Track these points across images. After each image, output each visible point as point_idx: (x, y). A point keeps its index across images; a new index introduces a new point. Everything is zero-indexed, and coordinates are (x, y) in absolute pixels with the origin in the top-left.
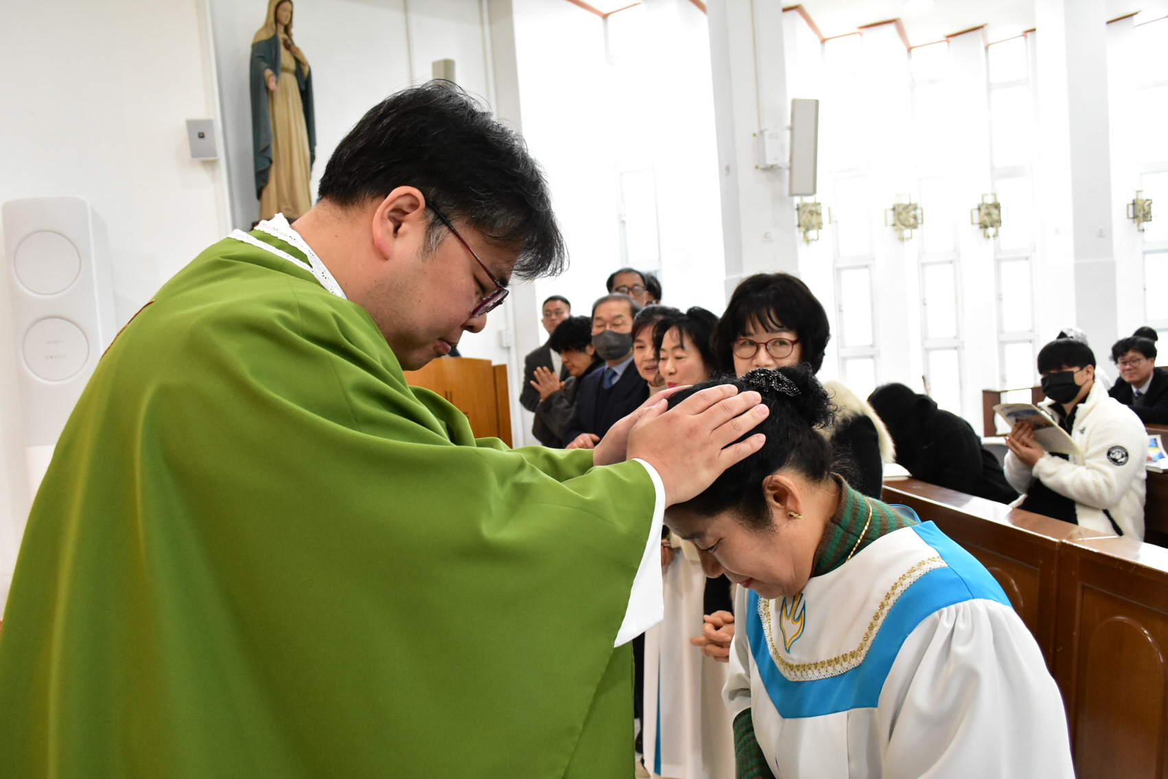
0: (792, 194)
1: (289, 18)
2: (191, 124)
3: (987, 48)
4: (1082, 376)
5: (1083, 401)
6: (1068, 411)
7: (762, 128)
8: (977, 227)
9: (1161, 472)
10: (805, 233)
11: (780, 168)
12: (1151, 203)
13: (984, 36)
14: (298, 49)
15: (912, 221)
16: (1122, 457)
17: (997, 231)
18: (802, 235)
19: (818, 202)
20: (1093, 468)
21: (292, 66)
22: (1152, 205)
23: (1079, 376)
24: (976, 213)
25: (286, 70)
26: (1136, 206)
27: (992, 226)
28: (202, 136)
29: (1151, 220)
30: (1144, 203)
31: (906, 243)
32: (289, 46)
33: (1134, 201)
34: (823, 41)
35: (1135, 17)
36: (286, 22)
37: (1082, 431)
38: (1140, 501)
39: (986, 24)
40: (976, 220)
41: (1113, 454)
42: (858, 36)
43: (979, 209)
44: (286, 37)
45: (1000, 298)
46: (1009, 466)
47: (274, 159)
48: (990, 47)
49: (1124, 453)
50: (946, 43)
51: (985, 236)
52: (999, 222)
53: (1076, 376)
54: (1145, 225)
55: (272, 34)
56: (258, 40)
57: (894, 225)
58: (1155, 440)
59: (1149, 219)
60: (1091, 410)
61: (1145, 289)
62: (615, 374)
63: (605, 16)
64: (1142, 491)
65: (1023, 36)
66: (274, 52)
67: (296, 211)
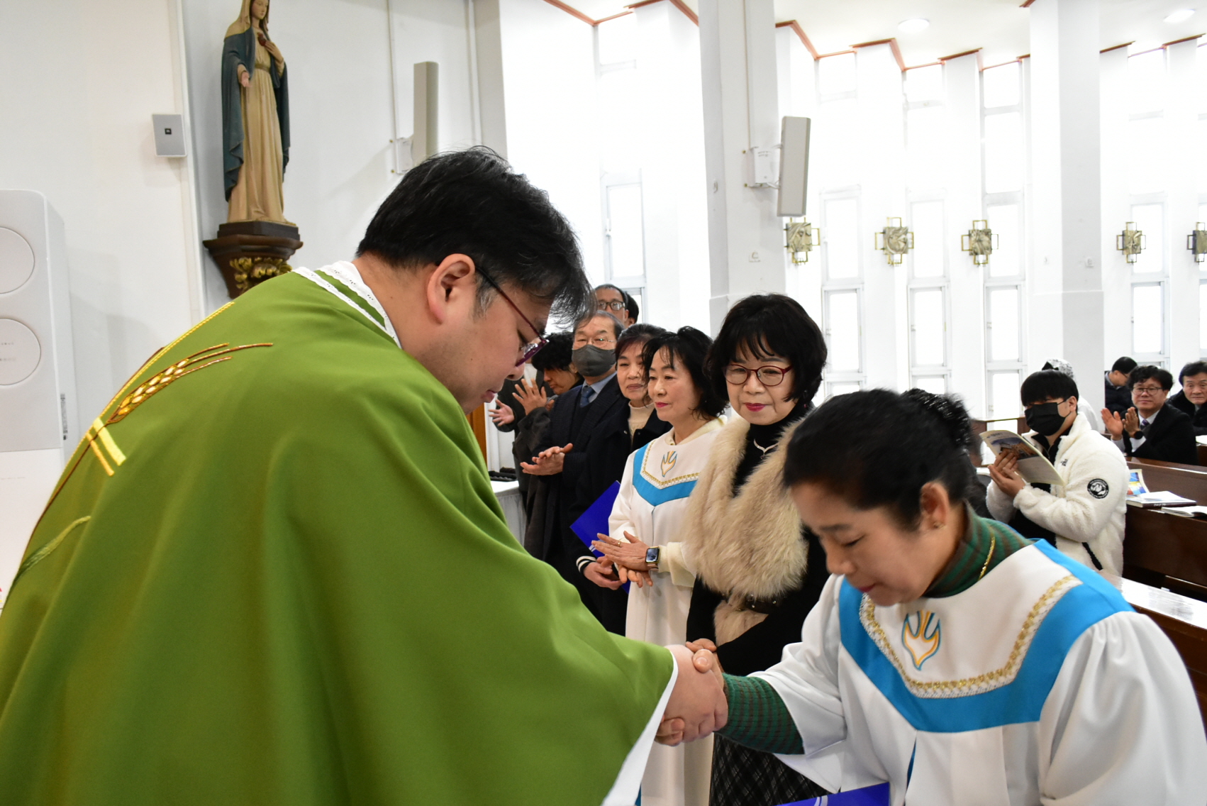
0: (781, 215)
1: (265, 13)
2: (157, 119)
3: (981, 72)
4: (1066, 408)
5: (1066, 432)
6: (1051, 444)
7: (752, 146)
8: (968, 252)
9: (1142, 506)
10: (793, 254)
11: (770, 187)
12: (1141, 235)
13: (979, 61)
14: (273, 45)
15: (902, 245)
16: (1103, 490)
17: (987, 259)
18: (791, 255)
19: (808, 222)
20: (1073, 500)
21: (267, 62)
22: (1142, 237)
23: (1063, 408)
24: (966, 238)
25: (260, 66)
26: (1125, 237)
27: (982, 253)
28: (168, 132)
29: (1140, 253)
30: (1134, 235)
31: (897, 268)
32: (264, 41)
33: (1123, 232)
34: (817, 59)
35: (1129, 46)
36: (262, 17)
37: (1064, 463)
38: (1120, 536)
39: (981, 48)
40: (967, 247)
41: (1094, 486)
42: (853, 54)
43: (970, 235)
44: (261, 32)
45: (988, 326)
46: (991, 497)
47: (245, 160)
48: (985, 71)
49: (1104, 486)
50: (940, 65)
51: (975, 263)
52: (991, 249)
53: (1059, 406)
54: (1133, 257)
55: (246, 29)
56: (231, 34)
57: (883, 249)
58: (1137, 474)
59: (1138, 251)
60: (1074, 442)
61: (1133, 322)
62: (593, 392)
63: (595, 24)
64: (1122, 525)
65: (1018, 61)
66: (248, 48)
67: (267, 214)
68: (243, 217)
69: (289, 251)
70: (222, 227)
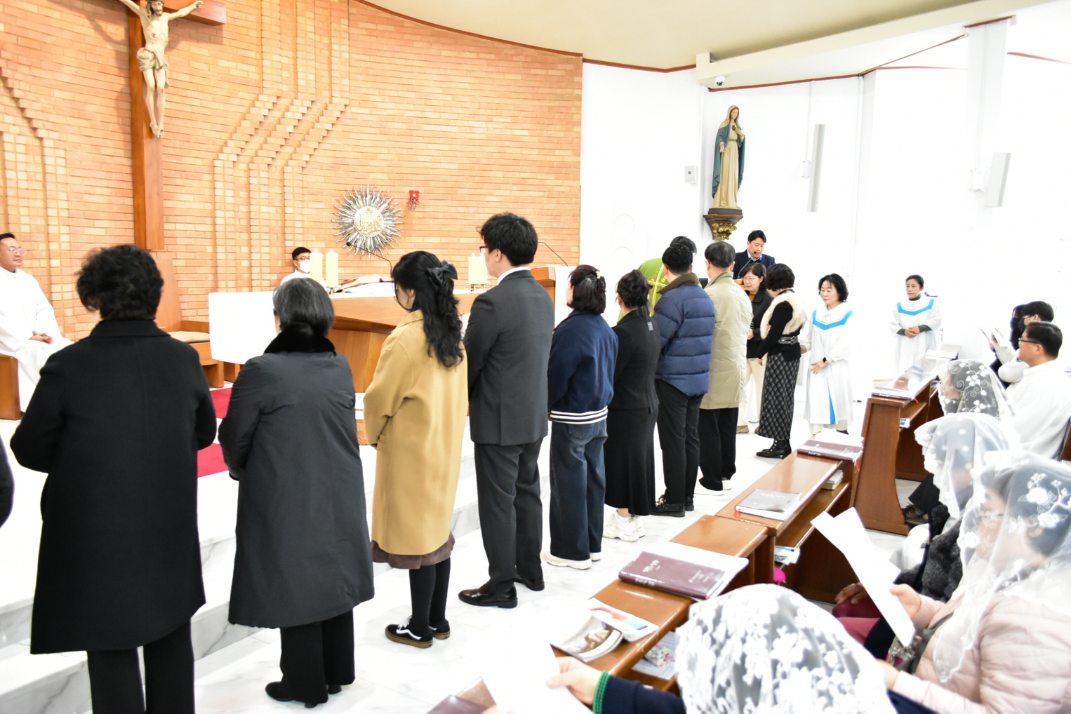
2: (686, 168)
11: (982, 191)
21: (736, 137)
25: (732, 140)
28: (690, 173)
32: (735, 128)
36: (734, 118)
44: (734, 124)
47: (721, 182)
55: (727, 124)
56: (721, 127)
66: (727, 133)
67: (728, 205)
68: (717, 206)
69: (736, 221)
70: (710, 209)
